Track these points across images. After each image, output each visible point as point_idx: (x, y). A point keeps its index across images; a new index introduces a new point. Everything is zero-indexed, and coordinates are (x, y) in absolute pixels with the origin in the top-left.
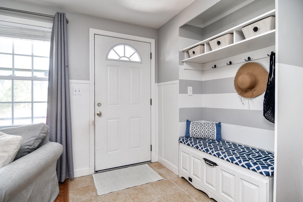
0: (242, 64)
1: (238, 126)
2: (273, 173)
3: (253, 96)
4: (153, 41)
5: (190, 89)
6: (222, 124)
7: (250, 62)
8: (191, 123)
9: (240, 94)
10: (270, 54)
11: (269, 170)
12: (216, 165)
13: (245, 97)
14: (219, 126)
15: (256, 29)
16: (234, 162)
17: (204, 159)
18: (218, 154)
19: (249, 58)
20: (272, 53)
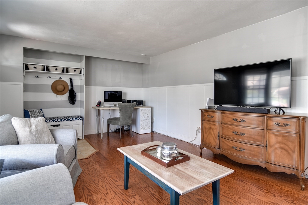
0: (57, 80)
2: (83, 118)
3: (62, 94)
6: (43, 109)
8: (29, 111)
12: (60, 125)
13: (58, 94)
15: (75, 71)
16: (70, 120)
17: (52, 126)
18: (61, 120)
19: (60, 78)
20: (71, 78)
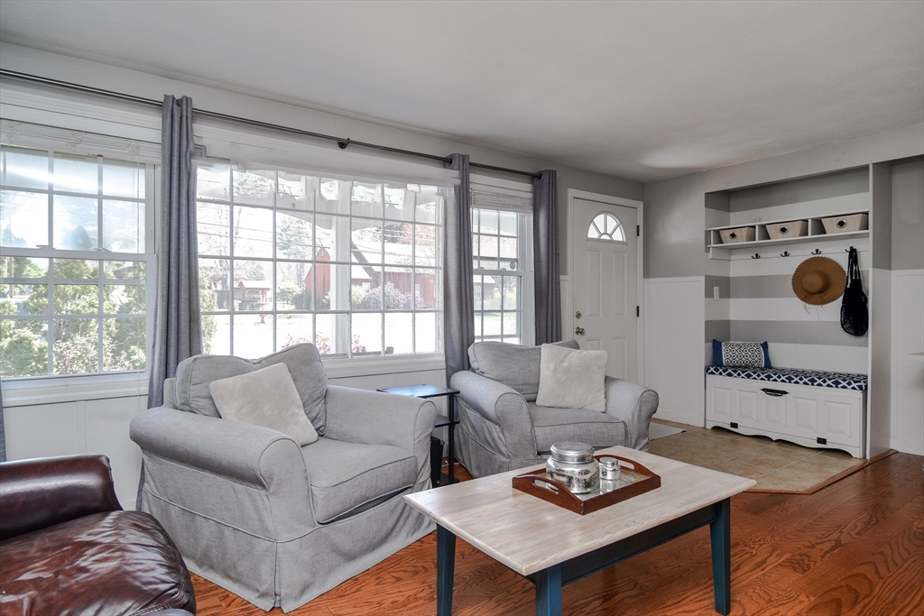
0: (806, 258)
1: (799, 345)
2: (866, 386)
3: (823, 302)
4: (640, 205)
5: (716, 289)
6: (771, 345)
7: (820, 256)
8: (723, 344)
9: (803, 299)
10: (849, 250)
11: (862, 384)
12: (785, 393)
13: (810, 303)
14: (765, 346)
15: (841, 224)
16: (815, 384)
17: (764, 390)
18: (790, 379)
19: (817, 250)
20: (851, 248)
